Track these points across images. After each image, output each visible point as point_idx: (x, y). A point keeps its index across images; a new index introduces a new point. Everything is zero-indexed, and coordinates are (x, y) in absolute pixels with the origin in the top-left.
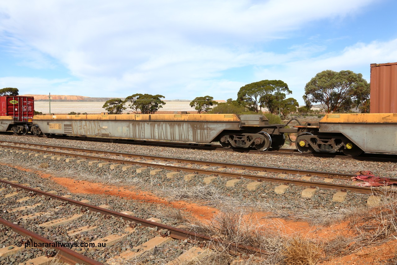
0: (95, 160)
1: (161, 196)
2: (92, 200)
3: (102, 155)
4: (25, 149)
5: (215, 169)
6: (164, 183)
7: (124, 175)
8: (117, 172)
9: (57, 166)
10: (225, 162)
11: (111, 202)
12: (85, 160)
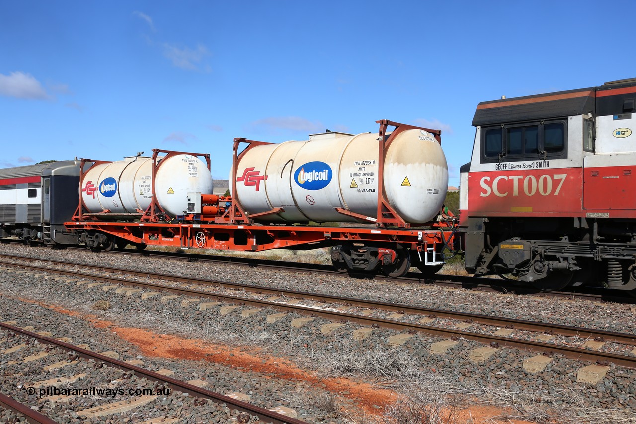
0: (194, 297)
1: (306, 368)
2: (179, 370)
3: (209, 289)
4: (72, 274)
5: (414, 319)
6: (316, 342)
7: (245, 327)
8: (231, 320)
9: (125, 307)
10: (435, 306)
11: (213, 374)
12: (177, 297)
